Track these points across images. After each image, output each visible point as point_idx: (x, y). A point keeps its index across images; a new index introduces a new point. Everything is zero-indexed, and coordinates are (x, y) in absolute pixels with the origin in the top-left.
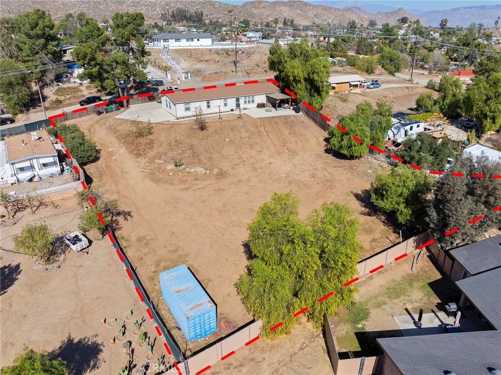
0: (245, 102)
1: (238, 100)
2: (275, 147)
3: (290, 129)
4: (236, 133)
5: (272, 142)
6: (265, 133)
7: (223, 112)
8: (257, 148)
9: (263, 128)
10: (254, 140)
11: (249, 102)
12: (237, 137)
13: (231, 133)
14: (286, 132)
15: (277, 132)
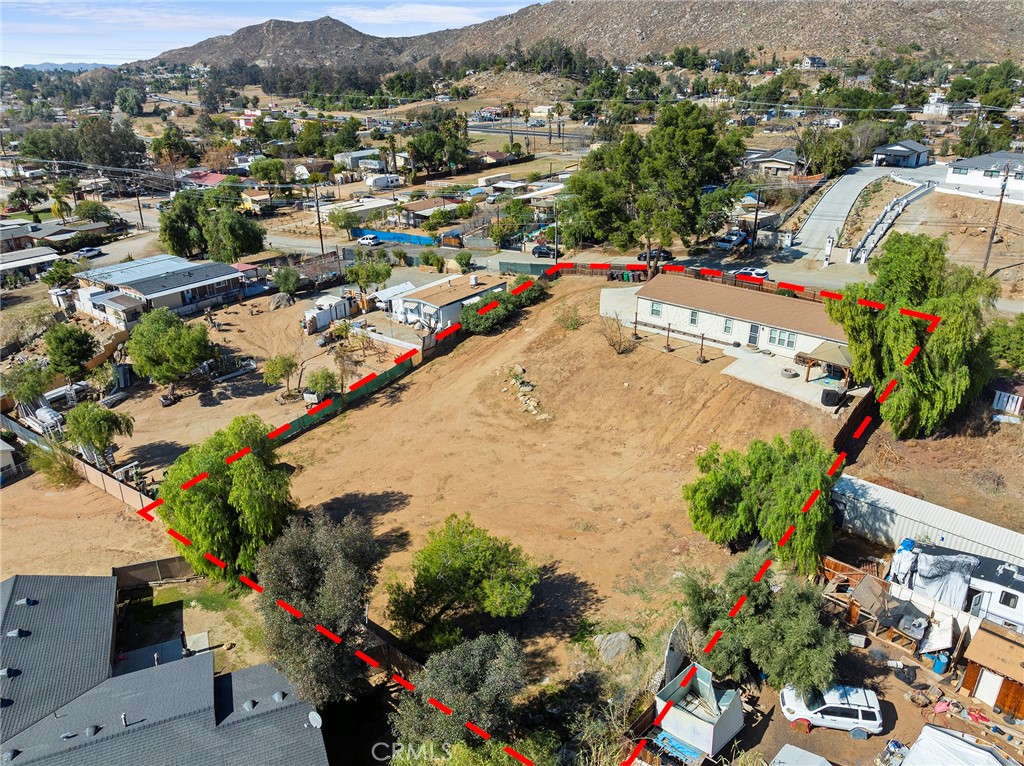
0: (772, 339)
1: (755, 329)
2: (675, 439)
3: (751, 423)
4: (655, 381)
5: (687, 427)
6: (698, 406)
7: (719, 342)
8: (648, 421)
9: (708, 396)
10: (662, 406)
11: (781, 342)
12: (647, 389)
13: (645, 379)
14: (736, 426)
15: (721, 415)
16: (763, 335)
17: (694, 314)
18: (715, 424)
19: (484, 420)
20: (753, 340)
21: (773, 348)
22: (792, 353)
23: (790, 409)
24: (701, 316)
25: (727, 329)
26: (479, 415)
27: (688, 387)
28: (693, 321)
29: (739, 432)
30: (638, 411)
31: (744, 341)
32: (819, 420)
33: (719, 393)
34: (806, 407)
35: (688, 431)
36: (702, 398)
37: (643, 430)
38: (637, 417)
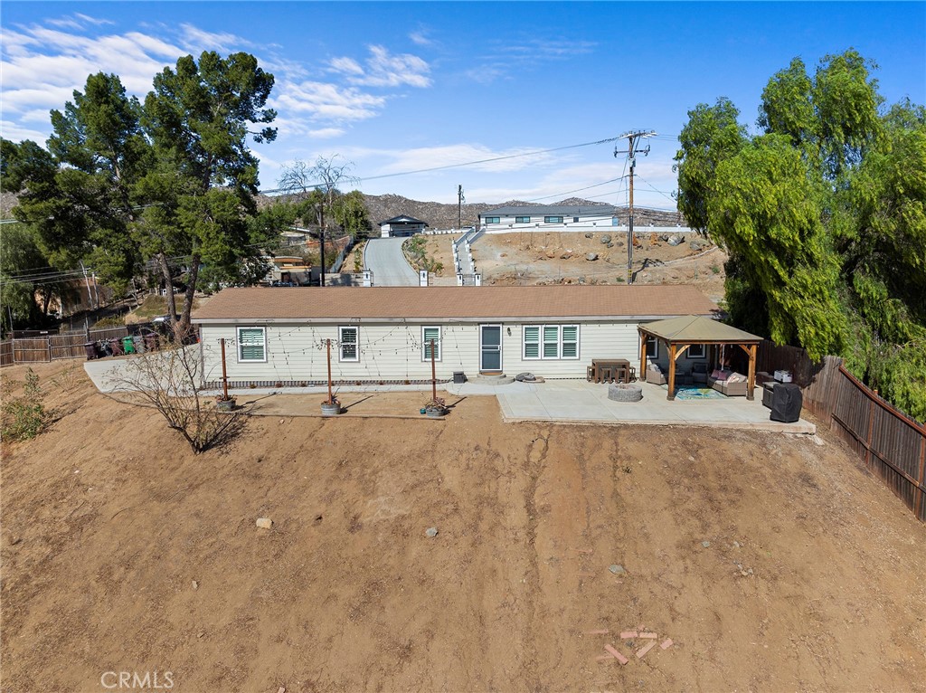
0: (531, 350)
1: (491, 335)
6: (516, 517)
10: (415, 549)
12: (335, 515)
14: (664, 532)
15: (598, 519)
16: (512, 343)
17: (349, 336)
20: (491, 360)
25: (431, 351)
28: (349, 351)
30: (346, 592)
34: (752, 435)
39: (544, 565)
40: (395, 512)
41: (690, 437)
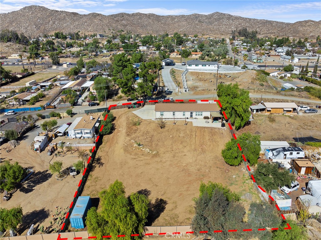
0: (196, 115)
1: (192, 113)
2: (195, 146)
3: (210, 136)
4: (178, 133)
5: (196, 142)
6: (194, 136)
7: (182, 119)
8: (185, 144)
9: (195, 133)
10: (185, 139)
11: (199, 115)
12: (177, 136)
13: (175, 133)
14: (207, 138)
15: (202, 137)
16: (194, 114)
17: (174, 113)
18: (202, 139)
19: (137, 159)
20: (191, 116)
21: (197, 117)
22: (203, 117)
23: (216, 130)
24: (176, 113)
25: (184, 115)
26: (135, 159)
27: (188, 132)
28: (174, 115)
29: (209, 139)
30: (180, 142)
31: (189, 117)
32: (223, 131)
33: (197, 131)
34: (219, 129)
35: (197, 143)
36: (194, 134)
37: (185, 147)
38: (181, 144)
39: (196, 140)
40: (183, 135)
41: (212, 128)
